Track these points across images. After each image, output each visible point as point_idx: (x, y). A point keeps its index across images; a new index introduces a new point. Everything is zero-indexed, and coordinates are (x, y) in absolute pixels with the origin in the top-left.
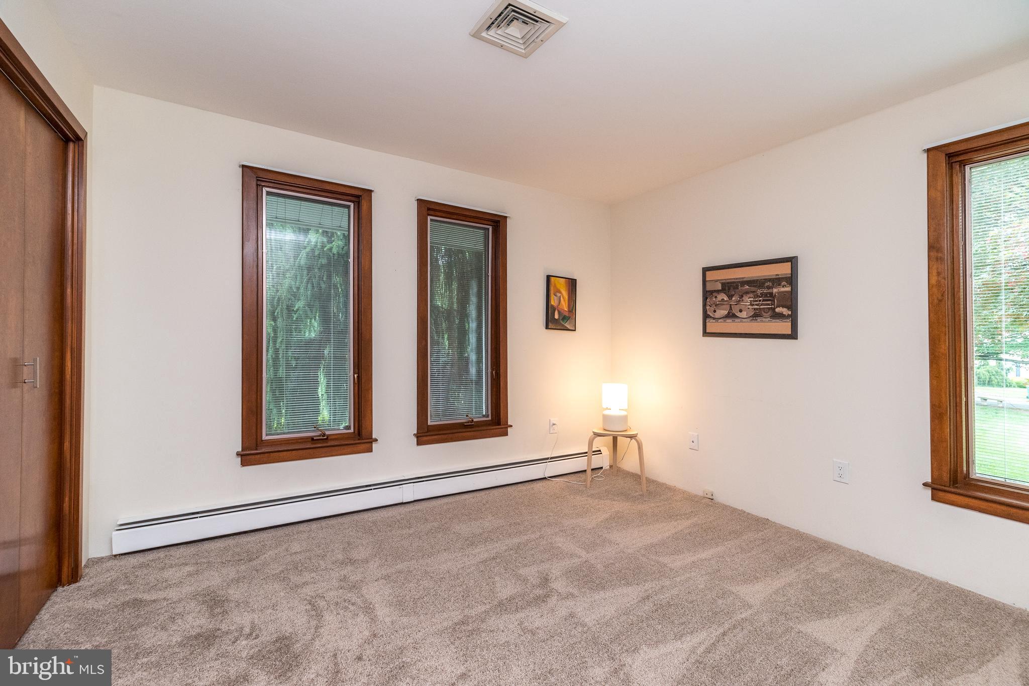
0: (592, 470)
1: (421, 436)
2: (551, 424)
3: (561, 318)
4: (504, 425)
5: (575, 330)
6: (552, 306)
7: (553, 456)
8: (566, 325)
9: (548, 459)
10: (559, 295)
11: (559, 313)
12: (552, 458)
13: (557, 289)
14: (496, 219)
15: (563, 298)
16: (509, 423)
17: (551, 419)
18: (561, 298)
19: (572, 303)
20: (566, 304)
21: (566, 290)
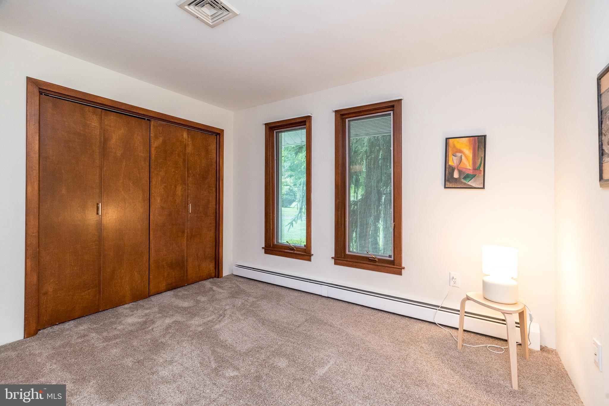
0: (464, 330)
1: (337, 259)
2: (451, 277)
3: (462, 177)
4: (396, 266)
5: (484, 188)
6: (450, 166)
7: (443, 306)
8: (469, 183)
9: (438, 306)
10: (459, 155)
11: (460, 172)
12: (442, 307)
13: (457, 149)
14: (392, 104)
15: (465, 156)
16: (403, 266)
17: (451, 272)
18: (463, 158)
19: (479, 161)
20: (469, 162)
21: (470, 149)
